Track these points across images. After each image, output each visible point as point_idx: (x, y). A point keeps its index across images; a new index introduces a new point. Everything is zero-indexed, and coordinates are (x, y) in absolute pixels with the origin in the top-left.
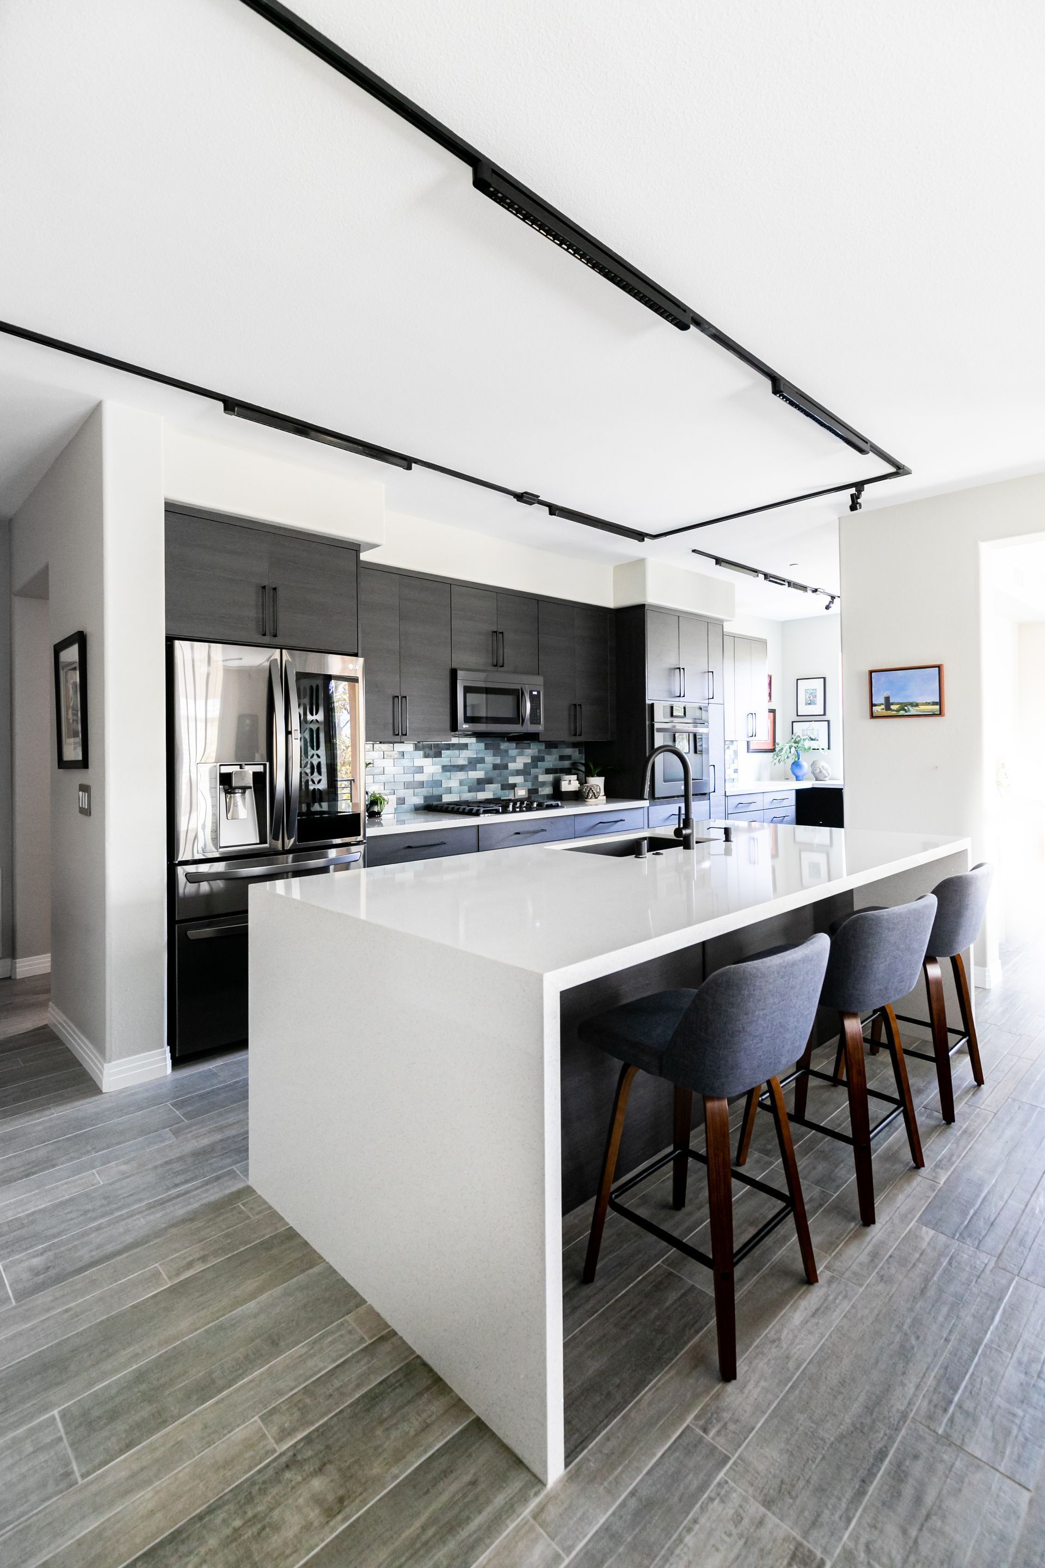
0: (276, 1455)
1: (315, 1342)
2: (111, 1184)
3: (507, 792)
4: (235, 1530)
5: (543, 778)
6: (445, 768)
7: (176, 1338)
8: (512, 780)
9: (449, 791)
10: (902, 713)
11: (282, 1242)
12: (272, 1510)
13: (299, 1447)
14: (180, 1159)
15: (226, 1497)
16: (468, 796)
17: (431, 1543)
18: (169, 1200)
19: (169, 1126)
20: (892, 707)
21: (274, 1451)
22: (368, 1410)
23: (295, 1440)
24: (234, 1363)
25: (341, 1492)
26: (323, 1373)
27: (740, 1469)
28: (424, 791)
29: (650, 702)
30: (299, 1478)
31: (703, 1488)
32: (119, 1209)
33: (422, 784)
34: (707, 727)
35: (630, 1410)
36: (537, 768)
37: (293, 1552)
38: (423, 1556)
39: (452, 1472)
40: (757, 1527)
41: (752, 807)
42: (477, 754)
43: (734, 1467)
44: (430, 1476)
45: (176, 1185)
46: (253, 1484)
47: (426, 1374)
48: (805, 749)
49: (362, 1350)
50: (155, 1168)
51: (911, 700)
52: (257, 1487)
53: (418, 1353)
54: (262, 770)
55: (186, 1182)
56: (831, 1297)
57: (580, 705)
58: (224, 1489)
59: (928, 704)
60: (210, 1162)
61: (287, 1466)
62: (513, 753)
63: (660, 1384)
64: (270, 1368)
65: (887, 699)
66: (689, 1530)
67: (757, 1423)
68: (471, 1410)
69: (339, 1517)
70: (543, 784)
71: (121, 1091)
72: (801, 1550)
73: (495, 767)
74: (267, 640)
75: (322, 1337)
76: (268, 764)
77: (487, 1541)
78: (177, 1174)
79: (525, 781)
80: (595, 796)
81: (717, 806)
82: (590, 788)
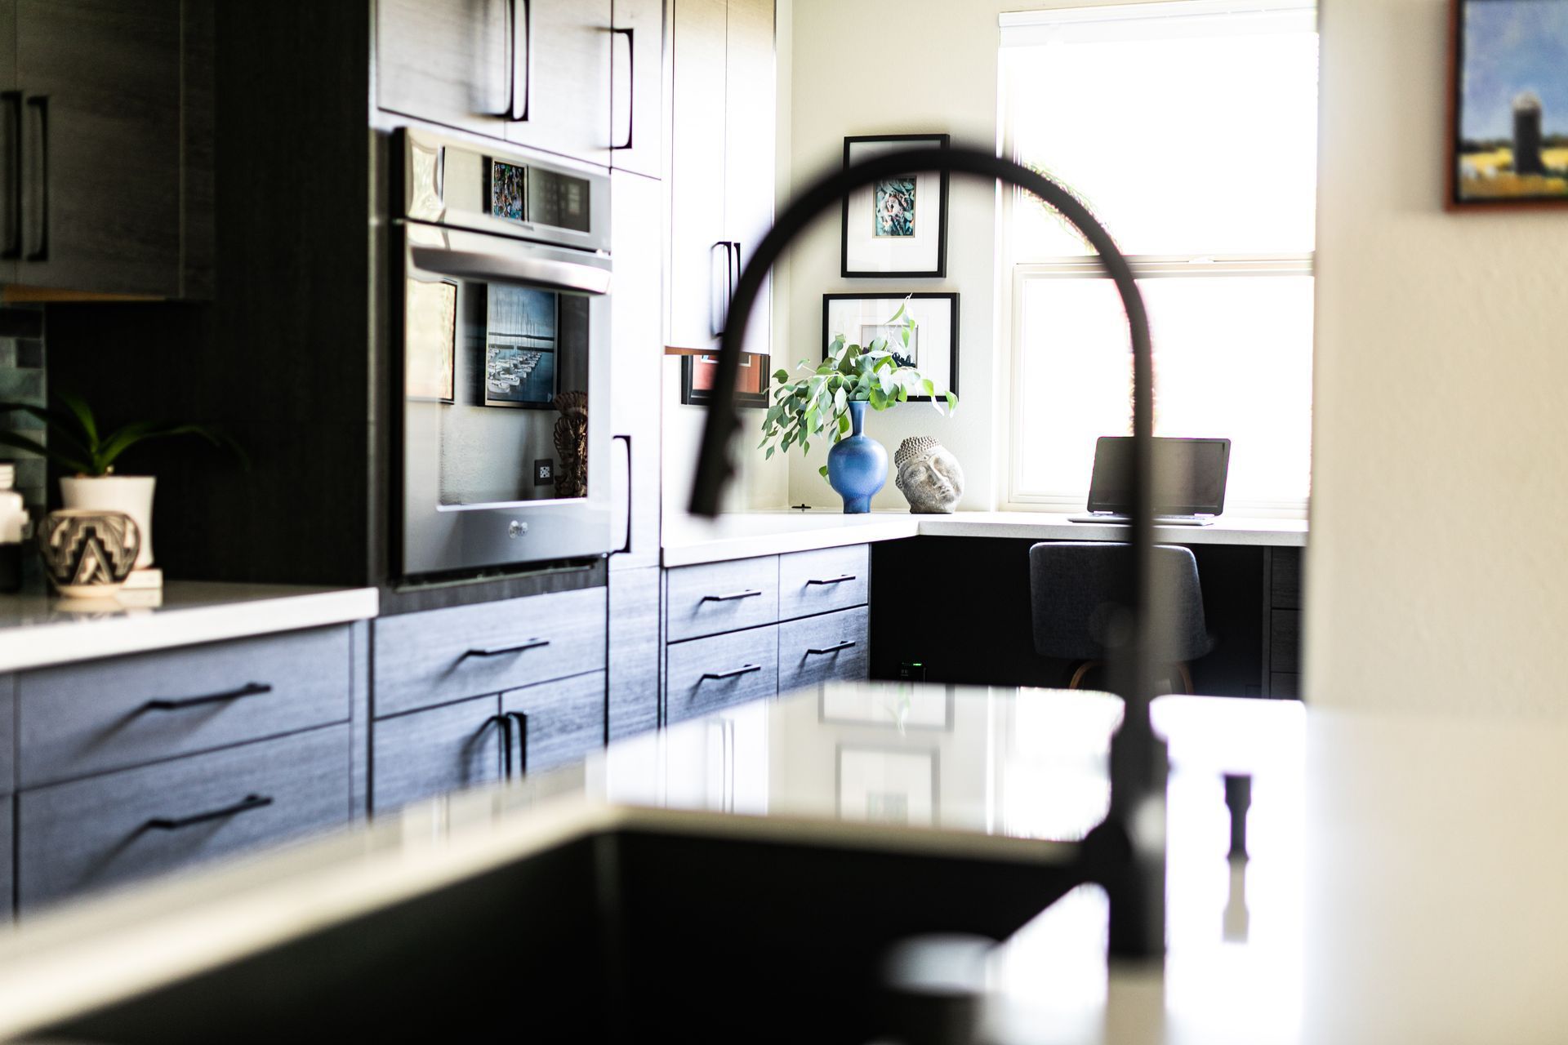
20: (1549, 158)
29: (387, 124)
34: (606, 265)
41: (747, 612)
48: (880, 394)
57: (41, 102)
65: (1527, 122)
80: (112, 568)
81: (630, 611)
82: (91, 533)
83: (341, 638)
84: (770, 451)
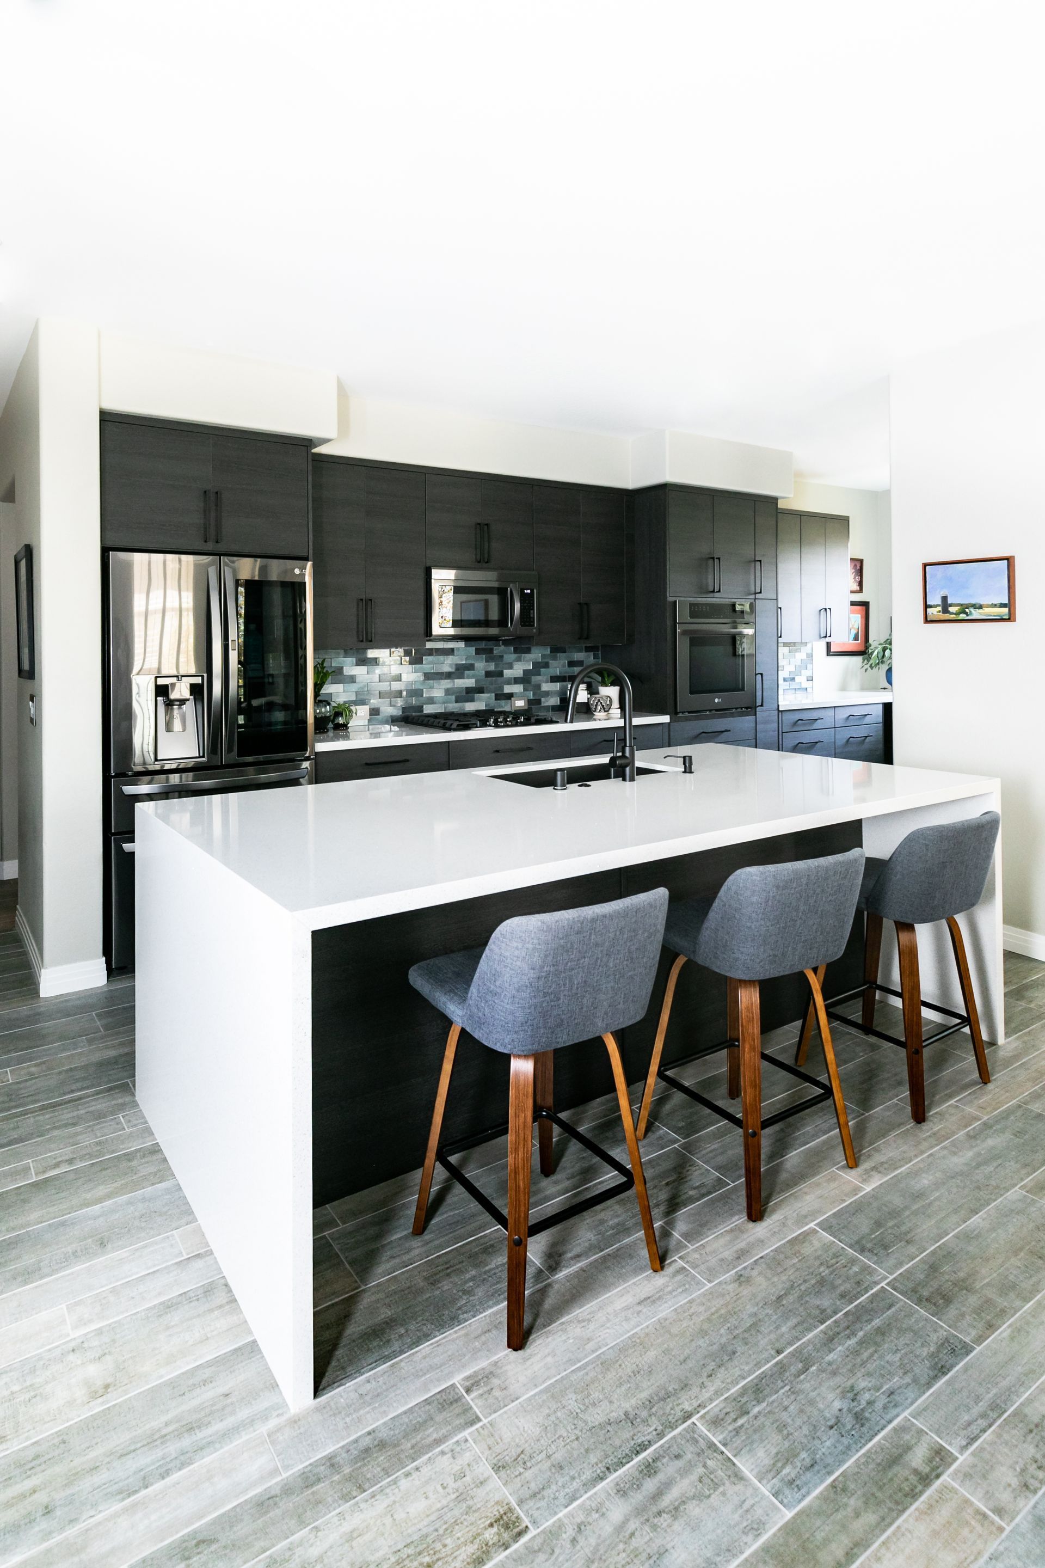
0: (68, 1339)
1: (137, 1250)
2: (18, 1083)
3: (503, 702)
4: (12, 1393)
5: (546, 687)
6: (428, 676)
7: (22, 1227)
8: (507, 689)
9: (431, 701)
10: (963, 616)
11: (144, 1156)
12: (47, 1383)
13: (89, 1336)
14: (85, 1067)
15: (15, 1365)
16: (454, 707)
17: (168, 1437)
18: (61, 1105)
19: (86, 1035)
20: (951, 609)
21: (68, 1335)
22: (160, 1316)
23: (88, 1330)
24: (62, 1256)
25: (109, 1380)
26: (134, 1277)
27: (486, 1432)
28: (400, 702)
30: (79, 1362)
31: (438, 1442)
32: (16, 1107)
33: (399, 694)
35: (401, 1360)
36: (540, 675)
37: (52, 1420)
38: (156, 1446)
39: (211, 1382)
40: (477, 1486)
41: (818, 724)
42: (466, 659)
43: (481, 1430)
44: (191, 1382)
45: (72, 1091)
46: (40, 1359)
47: (224, 1294)
49: (176, 1263)
50: (60, 1073)
51: (973, 602)
52: (42, 1363)
53: (225, 1274)
54: (200, 682)
55: (82, 1089)
56: (670, 1288)
57: (586, 604)
58: (14, 1359)
59: (995, 606)
60: (110, 1073)
61: (73, 1350)
62: (510, 657)
63: (444, 1341)
64: (90, 1265)
65: (944, 599)
66: (408, 1475)
67: (524, 1394)
68: (252, 1333)
69: (100, 1400)
70: (547, 694)
71: (56, 997)
72: (509, 1515)
73: (488, 674)
74: (210, 546)
75: (145, 1247)
76: (205, 675)
77: (217, 1446)
78: (77, 1081)
79: (525, 689)
80: (604, 709)
81: (766, 722)
82: (599, 700)
83: (660, 728)
84: (866, 670)
